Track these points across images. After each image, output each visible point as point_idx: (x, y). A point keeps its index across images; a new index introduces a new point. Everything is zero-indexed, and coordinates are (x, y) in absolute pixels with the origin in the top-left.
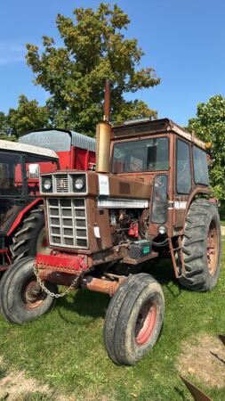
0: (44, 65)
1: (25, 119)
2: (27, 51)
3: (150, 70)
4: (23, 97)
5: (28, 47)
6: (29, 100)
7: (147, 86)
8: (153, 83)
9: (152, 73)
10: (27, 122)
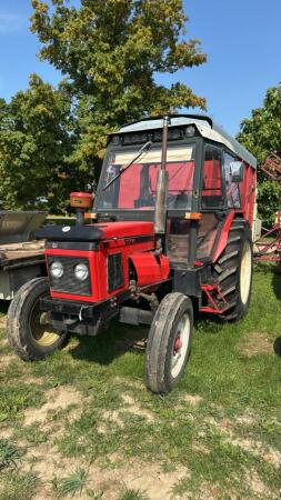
0: (56, 32)
1: (41, 108)
2: (34, 12)
3: (194, 42)
4: (35, 77)
5: (35, 5)
6: (45, 82)
7: (190, 65)
8: (198, 61)
9: (196, 46)
10: (43, 112)
